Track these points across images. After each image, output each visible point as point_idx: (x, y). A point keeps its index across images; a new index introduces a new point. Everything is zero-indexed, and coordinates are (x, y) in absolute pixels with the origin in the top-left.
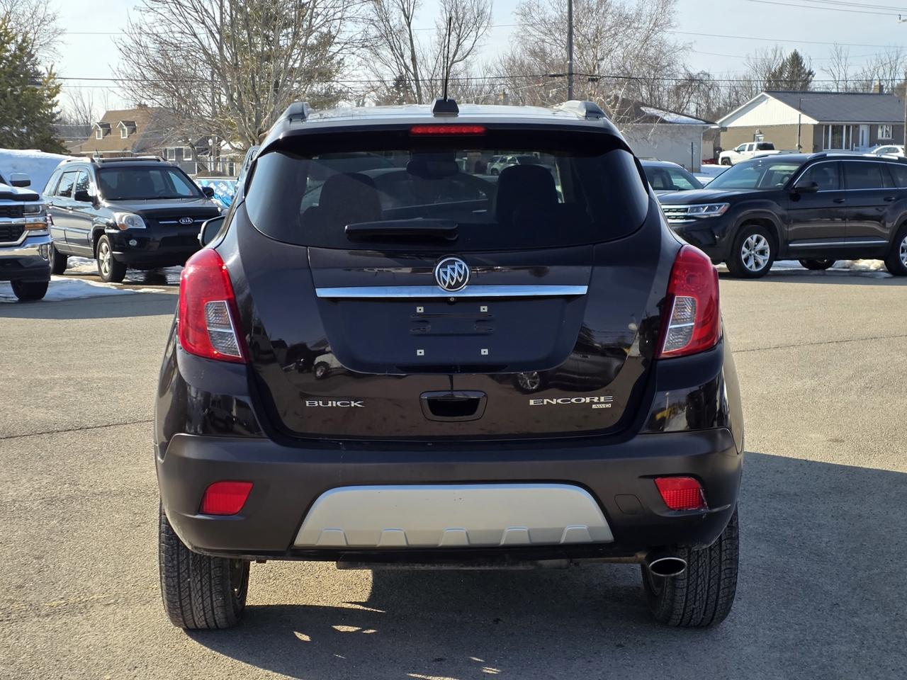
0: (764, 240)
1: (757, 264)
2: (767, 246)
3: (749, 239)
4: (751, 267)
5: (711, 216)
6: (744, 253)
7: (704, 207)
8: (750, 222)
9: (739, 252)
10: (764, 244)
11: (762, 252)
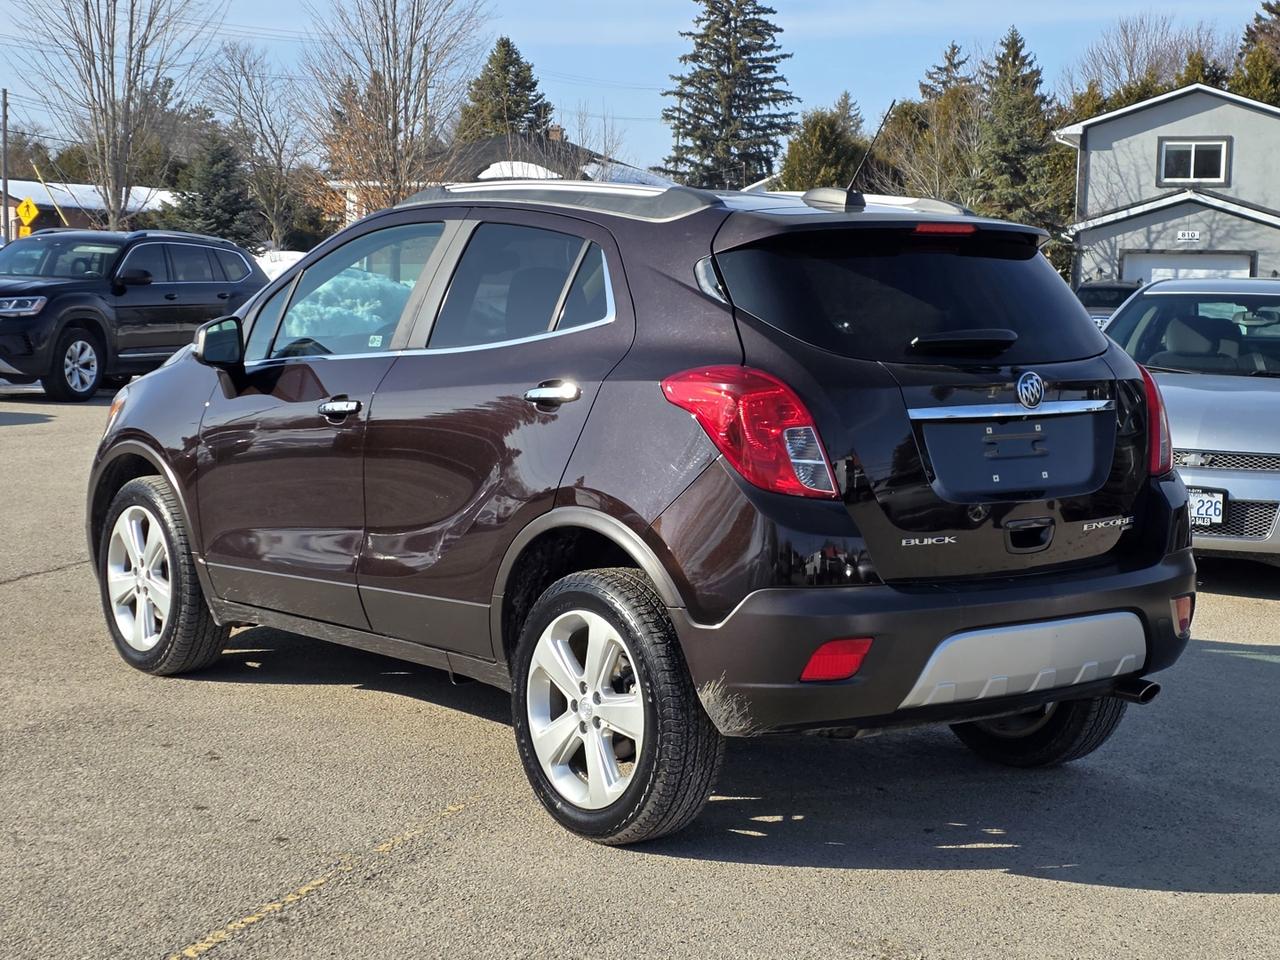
0: (89, 348)
1: (83, 382)
2: (94, 357)
3: (73, 347)
4: (76, 386)
5: (22, 314)
6: (67, 367)
7: (10, 302)
8: (72, 324)
9: (63, 366)
10: (89, 354)
11: (87, 366)
